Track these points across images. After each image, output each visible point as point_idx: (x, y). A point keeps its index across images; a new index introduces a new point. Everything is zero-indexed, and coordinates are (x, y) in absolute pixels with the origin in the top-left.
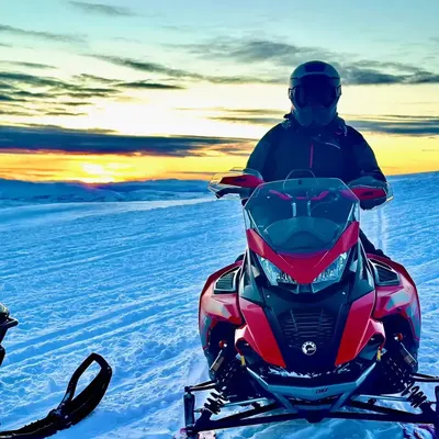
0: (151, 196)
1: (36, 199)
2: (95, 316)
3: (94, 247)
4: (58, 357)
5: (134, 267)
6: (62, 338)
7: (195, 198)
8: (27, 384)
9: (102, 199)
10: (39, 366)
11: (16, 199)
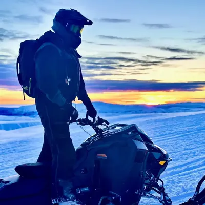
0: (178, 110)
1: (125, 112)
2: (189, 161)
3: (173, 131)
4: (179, 178)
5: (198, 140)
6: (178, 169)
7: (199, 111)
8: (171, 187)
9: (155, 112)
10: (173, 181)
11: (117, 112)
